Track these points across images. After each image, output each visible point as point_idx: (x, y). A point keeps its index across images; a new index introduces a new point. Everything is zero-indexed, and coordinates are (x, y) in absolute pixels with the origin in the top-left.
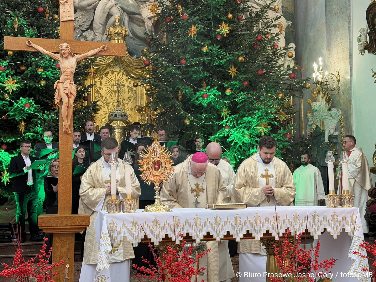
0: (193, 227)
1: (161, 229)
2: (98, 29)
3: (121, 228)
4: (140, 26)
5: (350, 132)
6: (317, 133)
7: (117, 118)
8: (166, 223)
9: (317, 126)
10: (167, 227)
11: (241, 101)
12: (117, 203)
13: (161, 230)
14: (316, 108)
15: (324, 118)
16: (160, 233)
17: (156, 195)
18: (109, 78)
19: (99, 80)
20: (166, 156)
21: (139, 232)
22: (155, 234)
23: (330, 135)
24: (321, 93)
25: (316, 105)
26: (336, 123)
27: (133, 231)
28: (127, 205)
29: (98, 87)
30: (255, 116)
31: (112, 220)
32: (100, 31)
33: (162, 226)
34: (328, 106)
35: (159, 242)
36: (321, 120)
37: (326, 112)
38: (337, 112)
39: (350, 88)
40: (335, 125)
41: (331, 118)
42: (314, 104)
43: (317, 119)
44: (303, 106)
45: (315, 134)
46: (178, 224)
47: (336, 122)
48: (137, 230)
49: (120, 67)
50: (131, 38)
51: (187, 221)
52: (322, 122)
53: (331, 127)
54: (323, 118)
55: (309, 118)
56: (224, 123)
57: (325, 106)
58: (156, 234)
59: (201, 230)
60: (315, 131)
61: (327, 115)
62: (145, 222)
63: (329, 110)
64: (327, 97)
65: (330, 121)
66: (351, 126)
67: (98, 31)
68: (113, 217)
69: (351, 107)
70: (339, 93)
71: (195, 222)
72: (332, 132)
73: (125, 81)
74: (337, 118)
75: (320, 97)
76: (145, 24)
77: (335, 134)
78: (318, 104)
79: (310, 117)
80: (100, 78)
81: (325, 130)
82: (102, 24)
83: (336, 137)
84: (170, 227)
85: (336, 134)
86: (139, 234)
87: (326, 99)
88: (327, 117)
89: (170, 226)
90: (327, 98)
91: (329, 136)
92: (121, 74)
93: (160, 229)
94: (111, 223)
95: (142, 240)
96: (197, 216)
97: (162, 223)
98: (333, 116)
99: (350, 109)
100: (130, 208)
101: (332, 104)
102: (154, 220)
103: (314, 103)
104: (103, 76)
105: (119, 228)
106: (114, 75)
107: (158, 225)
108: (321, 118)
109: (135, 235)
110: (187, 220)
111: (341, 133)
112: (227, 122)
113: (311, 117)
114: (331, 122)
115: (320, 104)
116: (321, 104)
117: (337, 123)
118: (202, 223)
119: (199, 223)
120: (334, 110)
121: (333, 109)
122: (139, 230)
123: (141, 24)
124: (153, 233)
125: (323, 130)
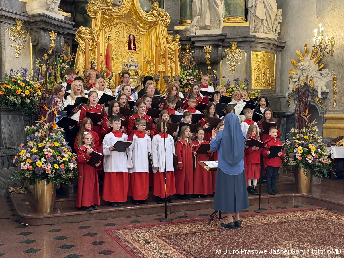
7: (131, 68)
9: (305, 83)
14: (305, 68)
15: (314, 77)
18: (118, 29)
19: (109, 30)
23: (323, 91)
25: (305, 65)
26: (327, 82)
34: (319, 67)
36: (310, 78)
37: (316, 72)
38: (329, 72)
40: (325, 83)
41: (321, 77)
42: (303, 64)
43: (305, 77)
47: (327, 80)
49: (128, 20)
52: (311, 80)
53: (322, 85)
57: (314, 67)
61: (317, 74)
65: (320, 79)
70: (332, 55)
74: (328, 77)
75: (308, 58)
77: (326, 91)
78: (307, 64)
79: (295, 75)
85: (328, 91)
88: (317, 76)
90: (319, 60)
98: (325, 75)
103: (302, 63)
106: (122, 27)
108: (310, 76)
111: (334, 91)
114: (322, 80)
116: (310, 64)
117: (329, 81)
120: (326, 71)
121: (325, 69)
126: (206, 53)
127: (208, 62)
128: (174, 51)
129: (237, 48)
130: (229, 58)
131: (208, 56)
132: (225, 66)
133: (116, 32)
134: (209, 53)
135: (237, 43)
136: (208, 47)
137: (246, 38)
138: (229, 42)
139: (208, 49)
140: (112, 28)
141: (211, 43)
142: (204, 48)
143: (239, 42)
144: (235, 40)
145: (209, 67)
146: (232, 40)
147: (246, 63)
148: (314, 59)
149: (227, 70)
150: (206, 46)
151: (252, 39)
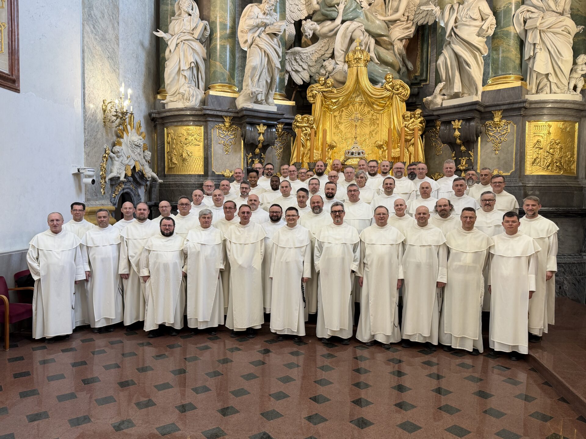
2: (340, 57)
4: (388, 49)
7: (353, 156)
18: (350, 111)
19: (339, 113)
29: (337, 121)
32: (342, 59)
49: (362, 99)
50: (377, 64)
67: (339, 60)
73: (366, 113)
76: (394, 46)
80: (340, 112)
82: (343, 51)
92: (362, 106)
104: (343, 109)
106: (355, 108)
123: (389, 47)
126: (455, 129)
127: (458, 141)
128: (413, 130)
129: (502, 119)
130: (491, 134)
131: (457, 133)
132: (486, 144)
133: (347, 114)
134: (458, 129)
135: (501, 111)
136: (457, 121)
137: (513, 103)
138: (490, 112)
139: (457, 124)
140: (343, 110)
141: (461, 116)
142: (453, 123)
143: (505, 111)
144: (498, 108)
145: (463, 148)
146: (494, 108)
147: (515, 140)
149: (489, 151)
150: (454, 121)
151: (521, 105)
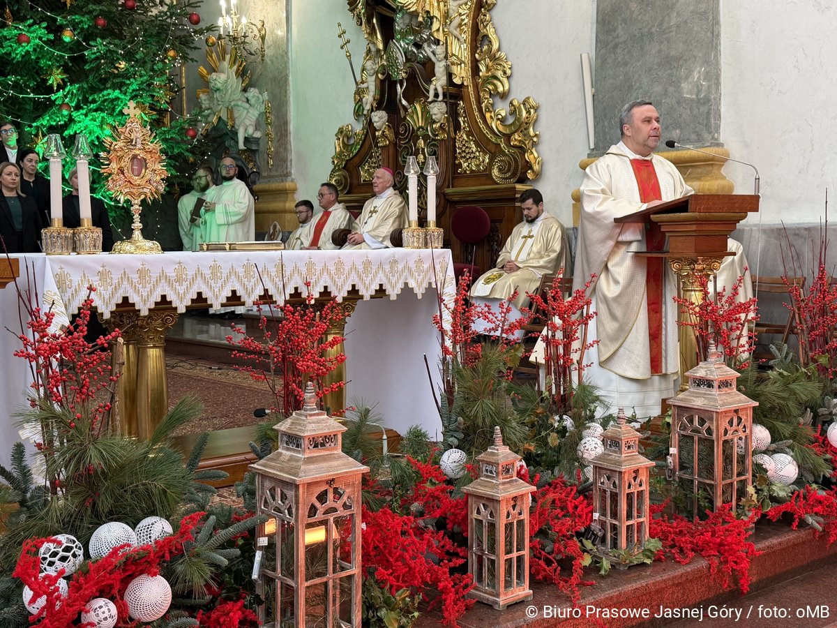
0: (208, 281)
1: (154, 285)
3: (79, 284)
5: (283, 132)
6: (218, 131)
8: (163, 274)
9: (220, 118)
10: (163, 281)
11: (93, 56)
12: (67, 234)
13: (154, 287)
14: (219, 85)
15: (234, 105)
16: (151, 293)
17: (134, 223)
20: (154, 149)
21: (112, 292)
22: (142, 295)
23: (246, 136)
24: (228, 57)
25: (218, 79)
26: (257, 116)
27: (102, 288)
28: (88, 240)
30: (126, 90)
31: (61, 268)
33: (155, 280)
34: (242, 83)
35: (150, 310)
36: (228, 108)
37: (238, 95)
38: (260, 96)
39: (286, 53)
40: (254, 118)
41: (247, 106)
42: (214, 77)
43: (220, 106)
44: (186, 79)
45: (213, 132)
46: (184, 276)
47: (256, 113)
48: (109, 287)
51: (199, 271)
52: (230, 111)
53: (248, 122)
54: (232, 104)
55: (204, 102)
56: (58, 97)
57: (235, 83)
58: (145, 294)
59: (222, 288)
60: (214, 128)
61: (239, 100)
62: (125, 272)
63: (245, 90)
64: (240, 66)
65: (246, 111)
66: (286, 123)
68: (62, 261)
69: (288, 88)
70: (263, 60)
71: (212, 273)
72: (251, 131)
74: (259, 106)
75: (226, 64)
77: (255, 136)
78: (223, 77)
79: (205, 100)
81: (236, 127)
83: (257, 140)
84: (169, 282)
85: (258, 135)
86: (112, 295)
87: (238, 70)
88: (240, 103)
89: (169, 280)
90: (241, 68)
91: (245, 138)
93: (152, 285)
94: (59, 273)
95: (118, 305)
96: (215, 261)
97: (155, 274)
98: (252, 101)
99: (286, 92)
100: (95, 246)
101: (250, 79)
102: (140, 269)
103: (214, 75)
105: (75, 284)
107: (147, 279)
108: (227, 104)
109: (107, 297)
110: (198, 268)
111: (267, 135)
112: (66, 96)
113: (207, 102)
114: (248, 112)
115: (225, 77)
116: (228, 78)
117: (259, 115)
118: (224, 275)
119: (219, 275)
120: (253, 93)
121: (252, 89)
122: (113, 286)
124: (139, 293)
125: (233, 127)
148: (235, 67)
